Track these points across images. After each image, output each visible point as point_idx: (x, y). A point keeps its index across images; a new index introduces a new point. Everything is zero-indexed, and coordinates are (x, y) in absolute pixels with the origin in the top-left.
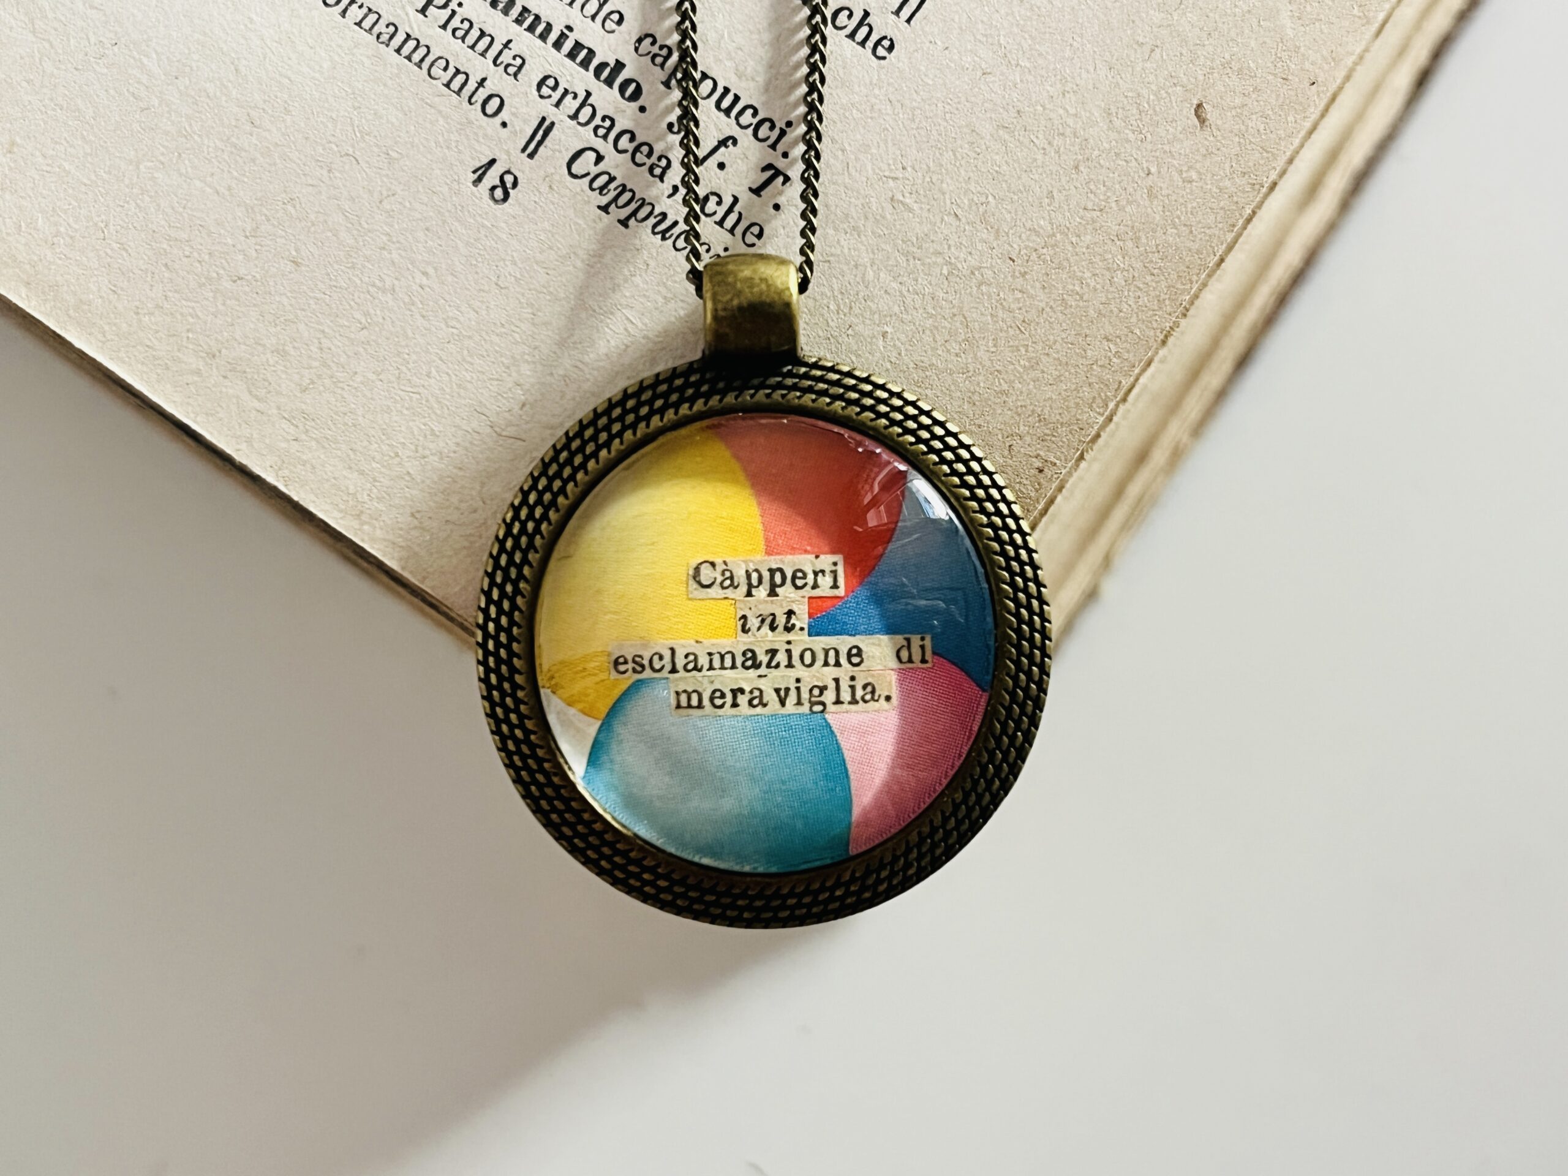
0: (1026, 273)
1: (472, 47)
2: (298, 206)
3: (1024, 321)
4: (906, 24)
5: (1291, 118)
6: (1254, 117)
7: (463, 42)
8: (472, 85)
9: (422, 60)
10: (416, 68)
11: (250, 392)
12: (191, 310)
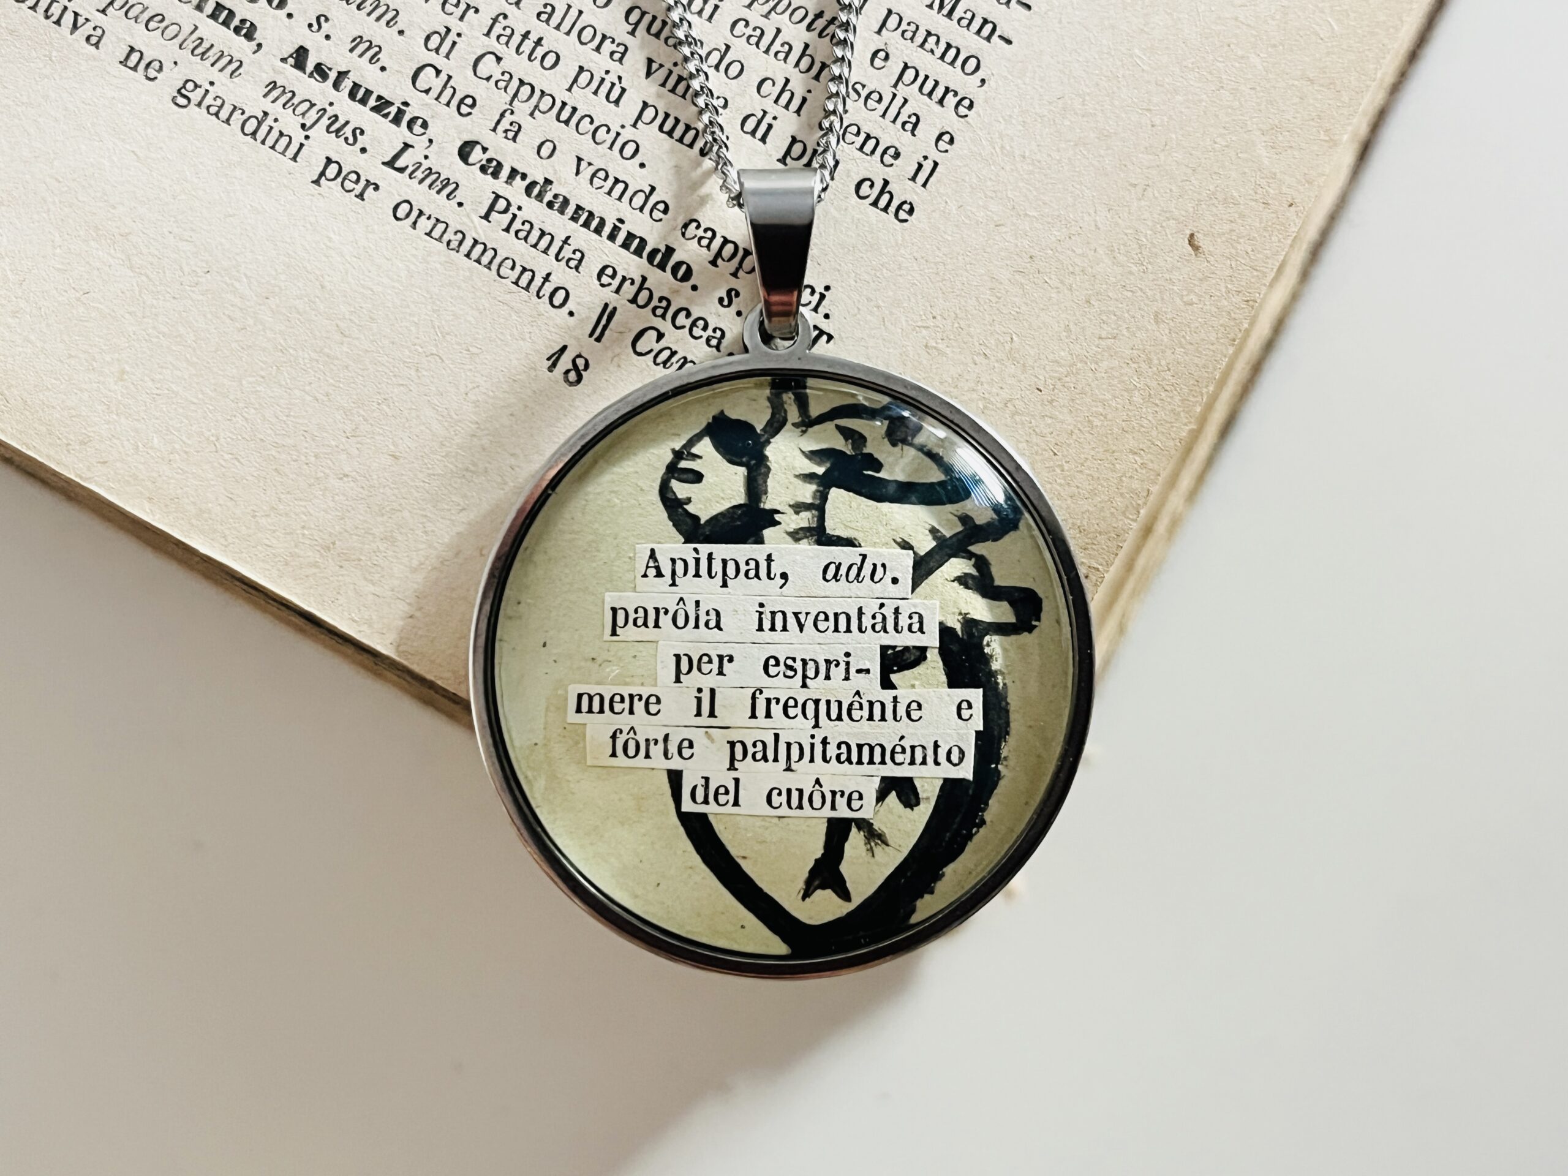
0: (1053, 400)
1: (535, 246)
2: (391, 404)
3: (1057, 444)
4: (922, 188)
5: (1274, 239)
6: (1241, 240)
7: (526, 241)
8: (538, 281)
9: (490, 262)
10: (486, 270)
11: (366, 579)
12: (303, 509)
